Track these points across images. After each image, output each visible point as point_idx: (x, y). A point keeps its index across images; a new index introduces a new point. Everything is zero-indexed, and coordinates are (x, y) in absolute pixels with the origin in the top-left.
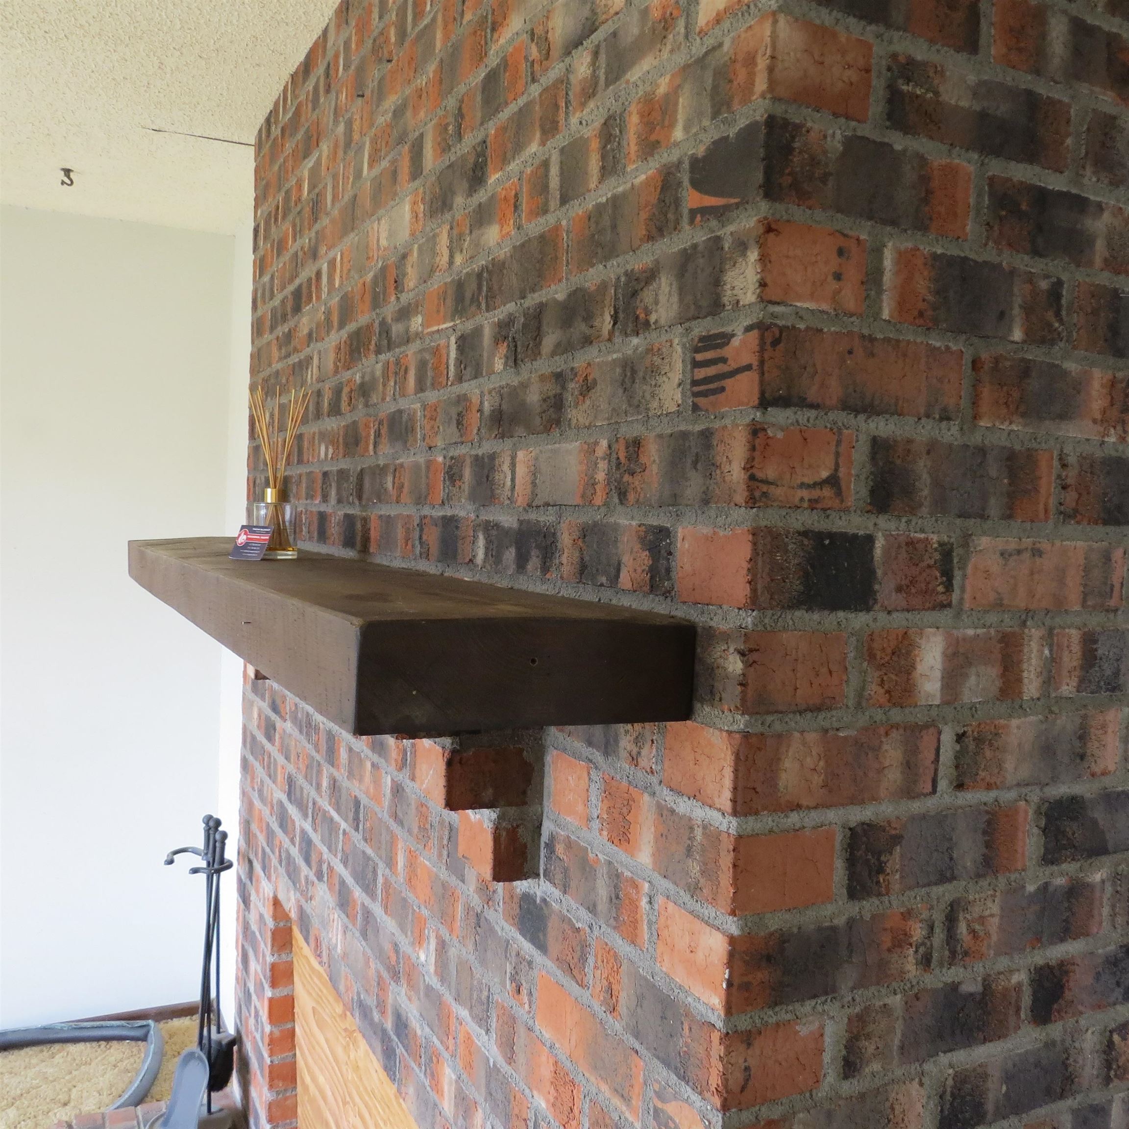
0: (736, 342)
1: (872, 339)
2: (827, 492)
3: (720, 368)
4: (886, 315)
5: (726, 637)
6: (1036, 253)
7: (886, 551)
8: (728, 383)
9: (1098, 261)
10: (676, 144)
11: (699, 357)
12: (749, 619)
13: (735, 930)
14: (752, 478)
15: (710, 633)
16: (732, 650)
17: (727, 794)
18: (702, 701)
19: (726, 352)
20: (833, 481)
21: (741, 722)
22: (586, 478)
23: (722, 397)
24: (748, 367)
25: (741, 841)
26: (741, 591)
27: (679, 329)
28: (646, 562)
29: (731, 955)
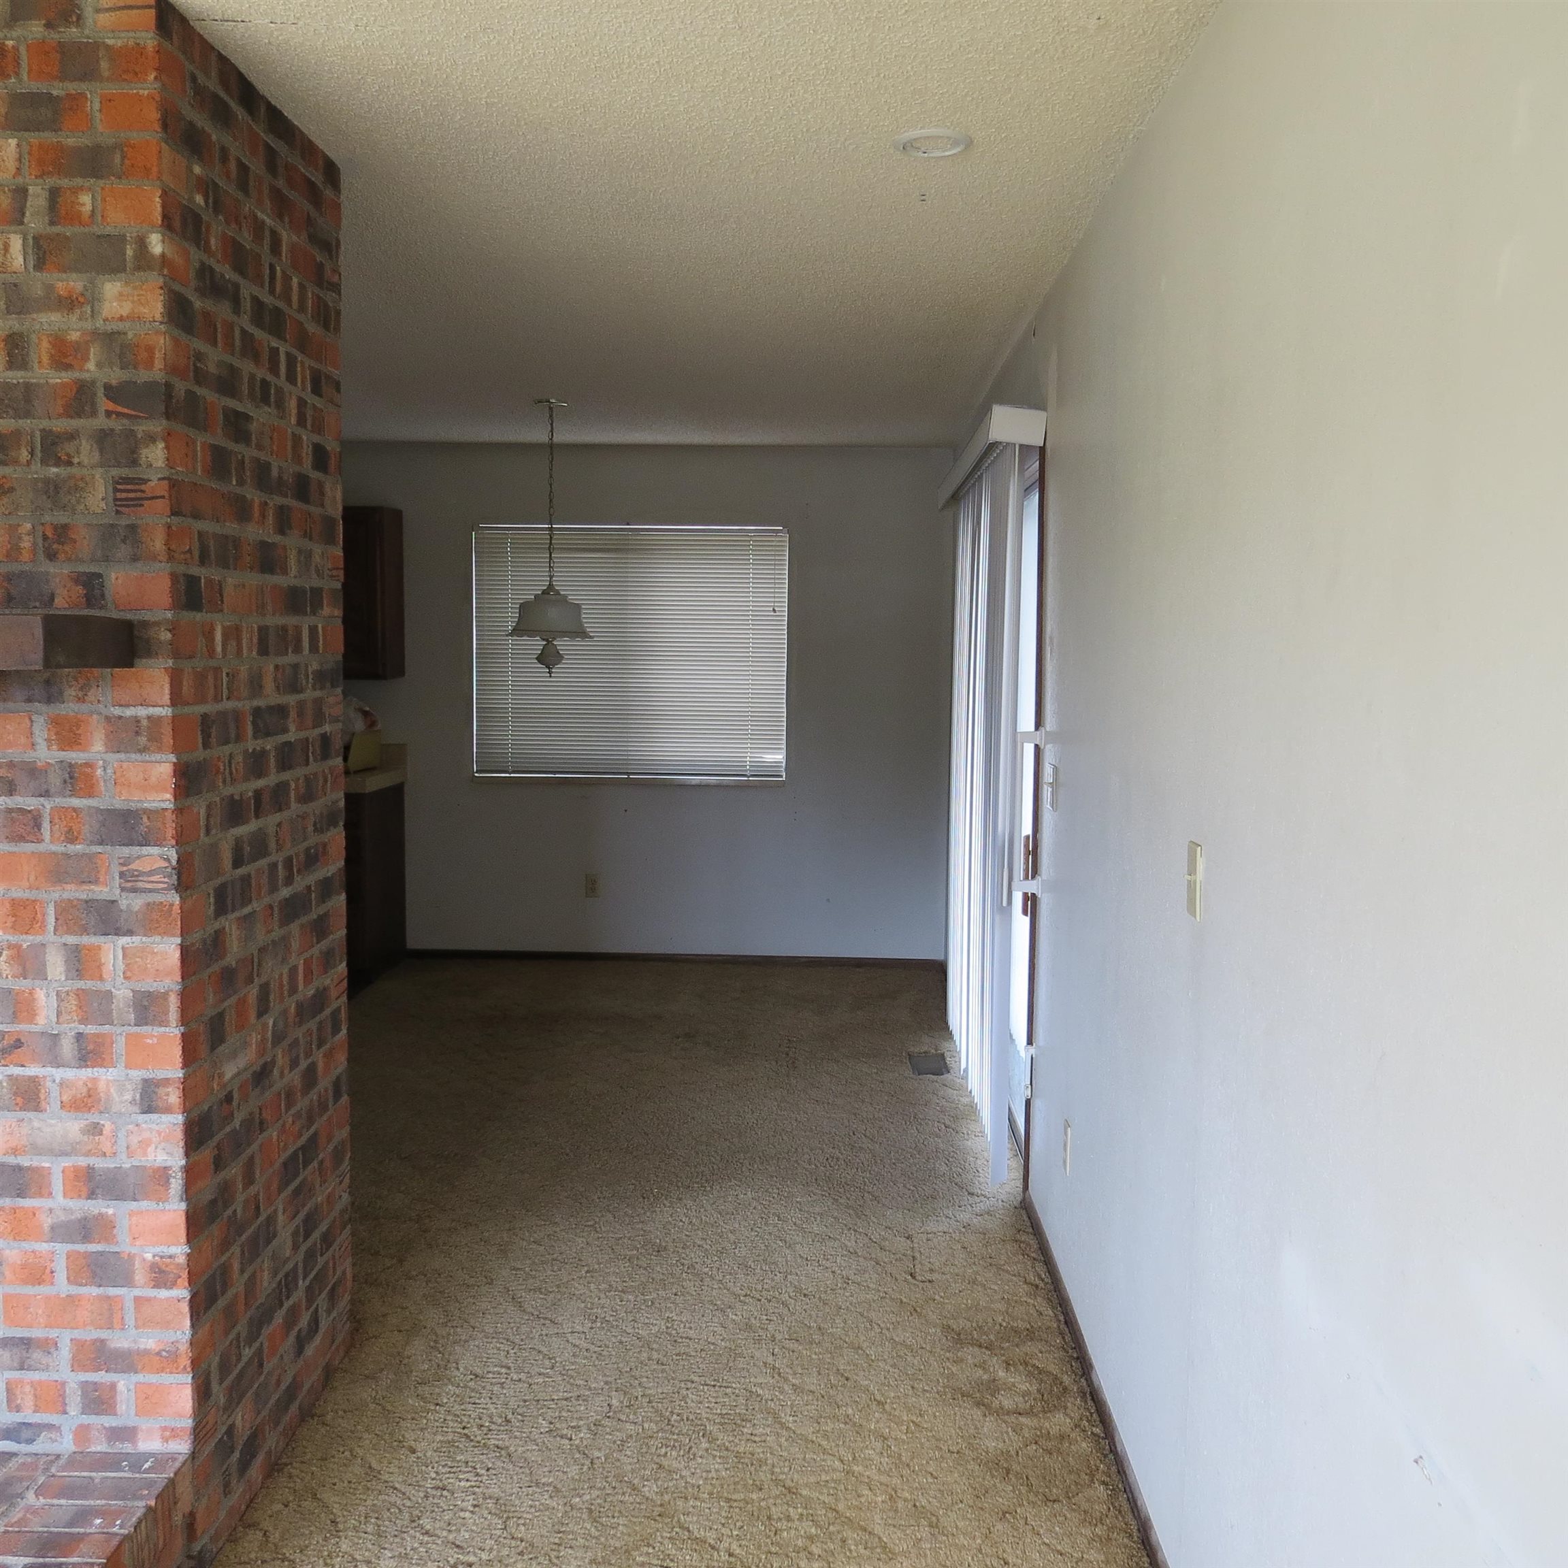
0: (152, 484)
1: (196, 484)
2: (188, 556)
3: (139, 495)
4: (199, 473)
5: (157, 624)
6: (237, 442)
7: (205, 583)
8: (146, 503)
9: (253, 446)
10: (88, 371)
11: (119, 487)
12: (169, 615)
13: (174, 760)
14: (169, 549)
15: (145, 624)
16: (162, 629)
17: (167, 697)
18: (140, 657)
19: (143, 487)
20: (190, 551)
21: (170, 663)
22: (9, 546)
23: (142, 508)
24: (163, 497)
25: (174, 718)
26: (166, 600)
27: (100, 470)
28: (81, 592)
29: (175, 771)
